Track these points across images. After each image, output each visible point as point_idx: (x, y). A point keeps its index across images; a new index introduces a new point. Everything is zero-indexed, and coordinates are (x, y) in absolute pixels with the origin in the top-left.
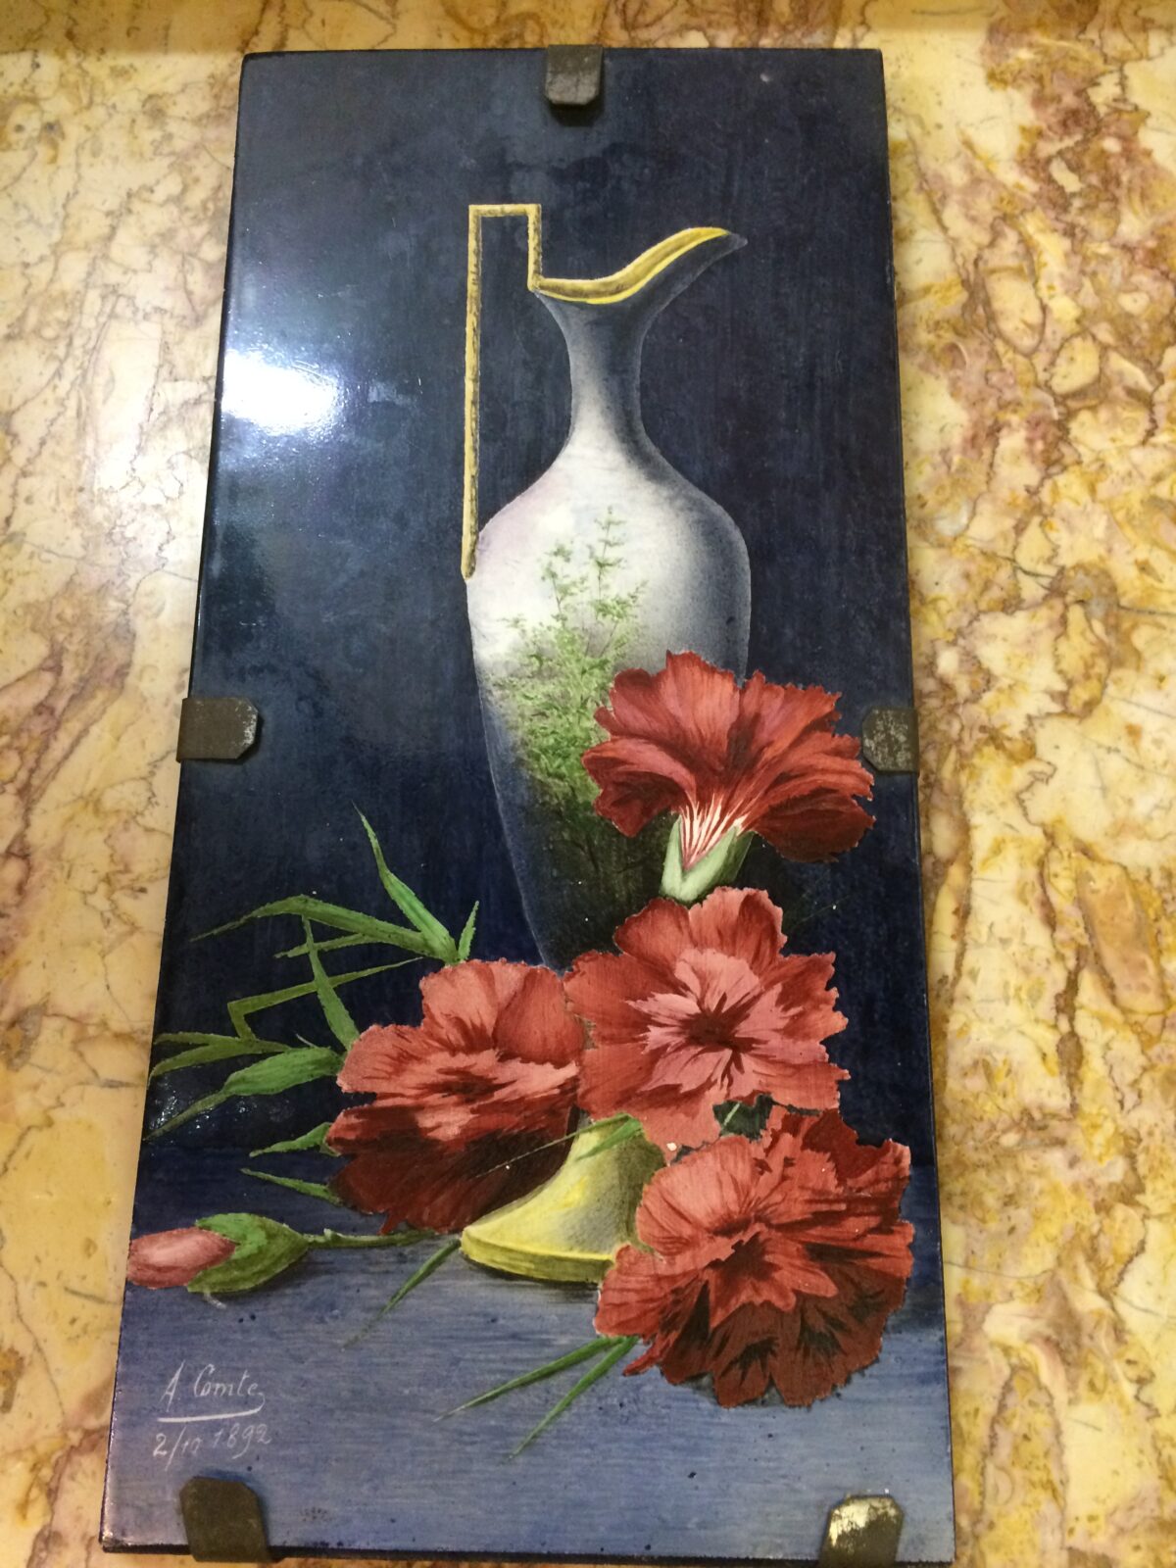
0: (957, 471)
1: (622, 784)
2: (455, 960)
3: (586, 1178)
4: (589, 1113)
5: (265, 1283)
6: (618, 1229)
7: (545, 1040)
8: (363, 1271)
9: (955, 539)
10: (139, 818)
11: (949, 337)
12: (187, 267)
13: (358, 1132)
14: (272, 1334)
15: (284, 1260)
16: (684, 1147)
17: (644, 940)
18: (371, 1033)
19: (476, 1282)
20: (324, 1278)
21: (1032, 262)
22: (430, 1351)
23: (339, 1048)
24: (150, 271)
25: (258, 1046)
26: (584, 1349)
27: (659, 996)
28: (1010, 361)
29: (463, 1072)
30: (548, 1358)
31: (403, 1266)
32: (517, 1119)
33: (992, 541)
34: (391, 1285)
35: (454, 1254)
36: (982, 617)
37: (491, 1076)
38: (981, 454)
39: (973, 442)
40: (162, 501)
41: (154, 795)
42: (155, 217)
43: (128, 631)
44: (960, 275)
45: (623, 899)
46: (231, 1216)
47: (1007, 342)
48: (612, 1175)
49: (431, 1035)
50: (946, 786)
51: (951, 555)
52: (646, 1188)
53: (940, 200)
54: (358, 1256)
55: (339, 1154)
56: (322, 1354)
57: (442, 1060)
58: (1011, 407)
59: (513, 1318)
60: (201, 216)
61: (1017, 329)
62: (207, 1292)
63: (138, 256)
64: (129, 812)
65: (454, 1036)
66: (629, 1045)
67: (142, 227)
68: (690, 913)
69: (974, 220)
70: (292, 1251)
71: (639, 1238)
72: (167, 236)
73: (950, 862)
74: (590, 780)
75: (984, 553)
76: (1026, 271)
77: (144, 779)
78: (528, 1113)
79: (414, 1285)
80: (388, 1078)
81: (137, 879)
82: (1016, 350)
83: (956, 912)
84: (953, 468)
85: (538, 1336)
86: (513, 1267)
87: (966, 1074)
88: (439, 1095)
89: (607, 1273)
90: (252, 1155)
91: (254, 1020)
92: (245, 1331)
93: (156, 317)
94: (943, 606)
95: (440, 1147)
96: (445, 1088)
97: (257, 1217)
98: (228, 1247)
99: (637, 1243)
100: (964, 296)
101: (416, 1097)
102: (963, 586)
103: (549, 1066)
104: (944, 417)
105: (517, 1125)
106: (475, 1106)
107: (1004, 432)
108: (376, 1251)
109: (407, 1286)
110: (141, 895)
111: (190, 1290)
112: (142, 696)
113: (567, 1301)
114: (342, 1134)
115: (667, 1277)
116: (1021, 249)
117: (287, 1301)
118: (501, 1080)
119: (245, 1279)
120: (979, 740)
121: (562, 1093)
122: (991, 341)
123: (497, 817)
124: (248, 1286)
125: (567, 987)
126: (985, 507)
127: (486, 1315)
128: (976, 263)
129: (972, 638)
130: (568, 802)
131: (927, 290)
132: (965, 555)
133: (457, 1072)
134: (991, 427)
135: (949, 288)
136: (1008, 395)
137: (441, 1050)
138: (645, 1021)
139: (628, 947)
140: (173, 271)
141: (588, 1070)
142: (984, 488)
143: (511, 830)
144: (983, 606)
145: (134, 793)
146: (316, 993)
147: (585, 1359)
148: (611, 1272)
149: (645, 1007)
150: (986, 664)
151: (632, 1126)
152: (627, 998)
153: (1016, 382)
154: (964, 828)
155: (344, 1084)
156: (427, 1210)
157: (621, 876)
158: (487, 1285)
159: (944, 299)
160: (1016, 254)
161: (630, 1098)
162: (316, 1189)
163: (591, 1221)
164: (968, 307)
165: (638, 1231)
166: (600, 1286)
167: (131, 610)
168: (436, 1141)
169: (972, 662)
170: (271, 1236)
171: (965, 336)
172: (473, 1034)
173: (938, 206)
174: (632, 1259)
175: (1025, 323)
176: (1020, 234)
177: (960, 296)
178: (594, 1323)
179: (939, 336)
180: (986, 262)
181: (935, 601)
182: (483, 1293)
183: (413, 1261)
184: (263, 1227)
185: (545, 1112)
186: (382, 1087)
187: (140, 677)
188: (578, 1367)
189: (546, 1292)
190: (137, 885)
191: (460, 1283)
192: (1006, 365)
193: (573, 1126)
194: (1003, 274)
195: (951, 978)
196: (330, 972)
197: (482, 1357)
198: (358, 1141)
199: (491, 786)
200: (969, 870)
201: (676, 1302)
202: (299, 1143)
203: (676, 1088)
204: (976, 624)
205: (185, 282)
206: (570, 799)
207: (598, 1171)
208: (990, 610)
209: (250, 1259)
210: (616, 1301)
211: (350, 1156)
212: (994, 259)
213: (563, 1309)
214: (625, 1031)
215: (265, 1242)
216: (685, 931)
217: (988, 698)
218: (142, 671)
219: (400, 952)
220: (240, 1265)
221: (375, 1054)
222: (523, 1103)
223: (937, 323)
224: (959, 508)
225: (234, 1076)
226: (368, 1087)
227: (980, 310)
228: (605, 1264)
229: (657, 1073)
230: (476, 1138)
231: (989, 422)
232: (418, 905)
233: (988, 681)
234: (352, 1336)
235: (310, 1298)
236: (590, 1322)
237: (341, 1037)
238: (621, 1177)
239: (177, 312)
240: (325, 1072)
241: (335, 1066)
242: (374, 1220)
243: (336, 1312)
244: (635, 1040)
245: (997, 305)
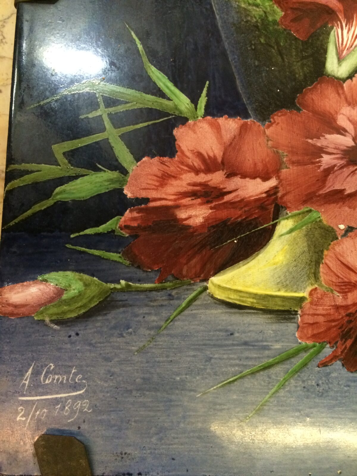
1: (296, 9)
2: (195, 117)
3: (287, 247)
4: (286, 208)
5: (84, 313)
6: (309, 278)
7: (255, 164)
8: (147, 305)
13: (139, 222)
14: (90, 344)
15: (95, 299)
16: (349, 227)
17: (316, 102)
18: (144, 162)
19: (220, 311)
20: (122, 309)
22: (192, 353)
23: (124, 172)
25: (73, 171)
26: (291, 351)
27: (328, 136)
29: (204, 185)
30: (269, 357)
31: (171, 302)
32: (240, 212)
34: (165, 313)
35: (204, 294)
37: (222, 186)
45: (302, 78)
46: (61, 273)
48: (302, 245)
49: (182, 163)
52: (326, 252)
54: (142, 296)
55: (127, 235)
56: (122, 356)
57: (189, 178)
59: (244, 332)
62: (47, 320)
65: (197, 163)
66: (310, 166)
68: (345, 85)
70: (100, 294)
71: (323, 283)
74: (275, 7)
78: (246, 209)
79: (179, 314)
80: (156, 189)
85: (261, 344)
86: (243, 301)
88: (190, 199)
89: (303, 304)
90: (72, 236)
91: (71, 155)
92: (72, 343)
95: (191, 230)
96: (194, 195)
97: (77, 274)
98: (60, 292)
99: (322, 286)
101: (175, 200)
103: (258, 180)
105: (241, 216)
106: (213, 205)
108: (154, 293)
109: (175, 314)
111: (36, 318)
113: (278, 321)
114: (129, 223)
115: (342, 307)
117: (98, 324)
118: (229, 189)
119: (71, 311)
121: (267, 196)
123: (218, 31)
124: (73, 315)
125: (268, 132)
127: (227, 331)
130: (262, 20)
133: (200, 184)
137: (189, 172)
138: (320, 151)
139: (306, 107)
141: (284, 182)
143: (227, 38)
146: (108, 139)
147: (293, 357)
148: (306, 304)
149: (319, 143)
151: (314, 215)
152: (307, 138)
155: (128, 193)
156: (185, 269)
157: (299, 64)
158: (226, 313)
161: (312, 198)
162: (114, 256)
163: (291, 273)
165: (322, 279)
166: (299, 312)
168: (189, 227)
170: (86, 285)
172: (209, 161)
174: (319, 296)
178: (297, 335)
182: (225, 317)
183: (178, 298)
184: (81, 280)
185: (258, 208)
186: (153, 194)
188: (288, 362)
189: (265, 316)
191: (208, 312)
193: (277, 215)
196: (116, 126)
197: (225, 356)
198: (139, 227)
199: (213, 12)
201: (350, 322)
202: (102, 228)
203: (342, 191)
206: (264, 18)
207: (294, 242)
209: (74, 299)
210: (311, 322)
211: (136, 236)
213: (275, 327)
214: (306, 158)
215: (83, 288)
216: (342, 96)
219: (161, 113)
220: (68, 302)
221: (147, 175)
222: (243, 203)
225: (58, 190)
226: (144, 194)
228: (302, 299)
229: (329, 183)
230: (214, 224)
232: (170, 85)
234: (141, 344)
235: (113, 322)
236: (294, 334)
237: (125, 165)
238: (309, 246)
240: (117, 186)
241: (123, 182)
242: (152, 275)
243: (130, 330)
244: (313, 163)
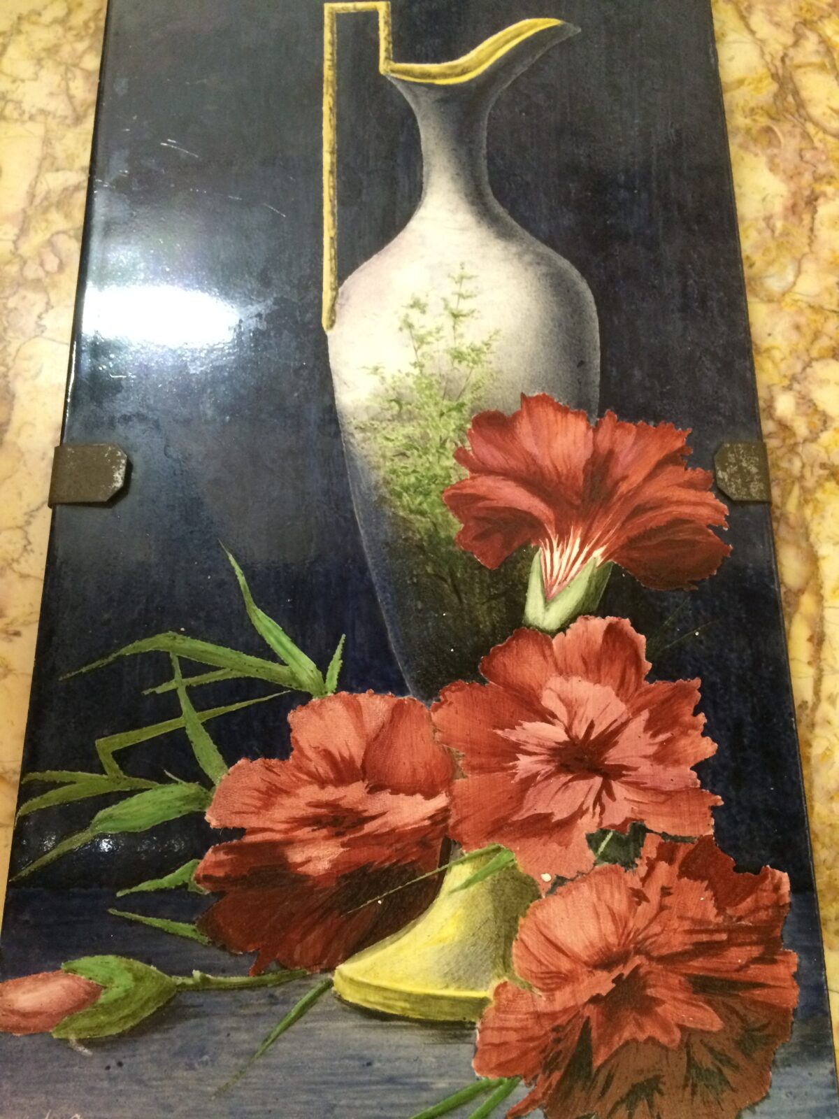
0: (781, 235)
1: (483, 519)
2: (323, 693)
3: (461, 912)
4: (461, 844)
5: (133, 1029)
6: (495, 965)
7: (414, 770)
8: (234, 1014)
9: (784, 295)
10: (15, 566)
11: (763, 121)
12: (70, 75)
13: (227, 869)
14: (140, 1082)
15: (151, 1004)
16: (559, 878)
17: (510, 669)
18: (239, 767)
19: (351, 1024)
20: (193, 1022)
22: (304, 1097)
23: (208, 784)
25: (126, 783)
26: (464, 1093)
27: (527, 725)
28: (820, 141)
29: (333, 805)
30: (427, 1103)
31: (274, 1008)
32: (387, 852)
33: (817, 295)
34: (262, 1028)
35: (326, 994)
36: (814, 364)
37: (361, 808)
38: (801, 220)
39: (793, 209)
40: (41, 274)
41: (29, 543)
42: (43, 36)
43: (8, 392)
44: (769, 70)
45: (488, 630)
46: (98, 958)
47: (816, 124)
48: (486, 908)
49: (300, 769)
50: (792, 519)
51: (781, 309)
52: (521, 921)
53: (746, 9)
54: (227, 998)
55: (207, 892)
56: (191, 1103)
57: (311, 793)
58: (825, 180)
59: (389, 1061)
61: (824, 114)
62: (73, 1038)
65: (323, 768)
66: (499, 775)
67: (30, 44)
68: (554, 642)
69: (778, 25)
70: (160, 994)
71: (517, 974)
72: (53, 50)
73: (801, 591)
74: (451, 515)
75: (811, 307)
76: (828, 66)
77: (20, 528)
78: (399, 846)
79: (285, 1029)
80: (257, 812)
81: (12, 623)
82: (825, 131)
83: (810, 639)
84: (777, 233)
85: (415, 1080)
86: (389, 1007)
88: (309, 829)
89: (485, 1011)
90: (119, 894)
91: (121, 756)
92: (112, 1079)
94: (777, 354)
95: (310, 883)
96: (315, 822)
97: (124, 959)
98: (94, 992)
99: (514, 979)
100: (774, 87)
101: (286, 831)
102: (795, 336)
103: (419, 797)
104: (764, 189)
105: (389, 858)
106: (345, 839)
107: (821, 201)
108: (247, 992)
109: (278, 1029)
110: (16, 639)
111: (55, 1036)
112: (19, 450)
113: (444, 1042)
114: (210, 872)
115: (545, 1014)
116: (822, 48)
117: (155, 1047)
118: (372, 812)
119: (110, 1024)
120: (820, 477)
121: (432, 825)
122: (803, 124)
123: (362, 555)
124: (115, 1031)
125: (435, 717)
126: (809, 266)
127: (361, 1058)
128: (783, 60)
129: (806, 383)
130: (430, 536)
131: (741, 82)
132: (794, 309)
133: (327, 804)
134: (808, 197)
135: (760, 80)
136: (822, 169)
137: (310, 783)
138: (515, 749)
139: (494, 677)
140: (57, 79)
141: (458, 800)
142: (806, 249)
143: (376, 565)
144: (814, 353)
145: (10, 542)
146: (184, 728)
147: (465, 1103)
148: (489, 1010)
149: (514, 736)
150: (821, 407)
151: (505, 857)
152: (495, 727)
153: (828, 158)
154: (813, 559)
155: (212, 820)
156: (298, 949)
157: (485, 607)
158: (361, 1026)
159: (756, 89)
160: (818, 52)
161: (501, 828)
162: (185, 929)
163: (466, 956)
164: (779, 96)
165: (515, 966)
166: (478, 1025)
167: (11, 373)
168: (307, 877)
169: (807, 404)
170: (138, 979)
171: (779, 120)
172: (342, 766)
173: (745, 13)
174: (510, 996)
176: (820, 36)
177: (771, 87)
178: (473, 1065)
179: (754, 120)
180: (792, 59)
181: (768, 350)
182: (359, 1035)
183: (285, 1002)
184: (130, 970)
185: (418, 843)
186: (251, 822)
187: (18, 434)
188: (458, 1111)
189: (422, 1032)
190: (12, 629)
191: (332, 1025)
192: (817, 144)
193: (445, 858)
194: (809, 69)
195: (810, 704)
196: (199, 708)
197: (358, 1103)
198: (227, 878)
199: (355, 523)
200: (820, 599)
201: (557, 1041)
202: (167, 881)
203: (548, 816)
204: (809, 370)
205: (68, 88)
206: (433, 535)
207: (472, 903)
208: (821, 358)
209: (116, 1004)
210: (496, 1041)
211: (219, 894)
212: (799, 56)
213: (440, 1050)
214: (494, 760)
215: (133, 985)
216: (550, 660)
217: (826, 437)
218: (20, 429)
219: (267, 686)
220: (107, 1009)
221: (244, 788)
222: (395, 835)
223: (752, 110)
224: (785, 267)
225: (101, 814)
226: (236, 822)
227: (790, 99)
228: (483, 1002)
229: (528, 803)
230: (347, 872)
231: (807, 193)
232: (286, 640)
233: (825, 422)
234: (223, 1082)
235: (179, 1043)
236: (469, 1063)
237: (209, 772)
238: (496, 910)
240: (194, 808)
241: (204, 801)
242: (244, 961)
243: (206, 1058)
244: (504, 769)
245: (805, 94)
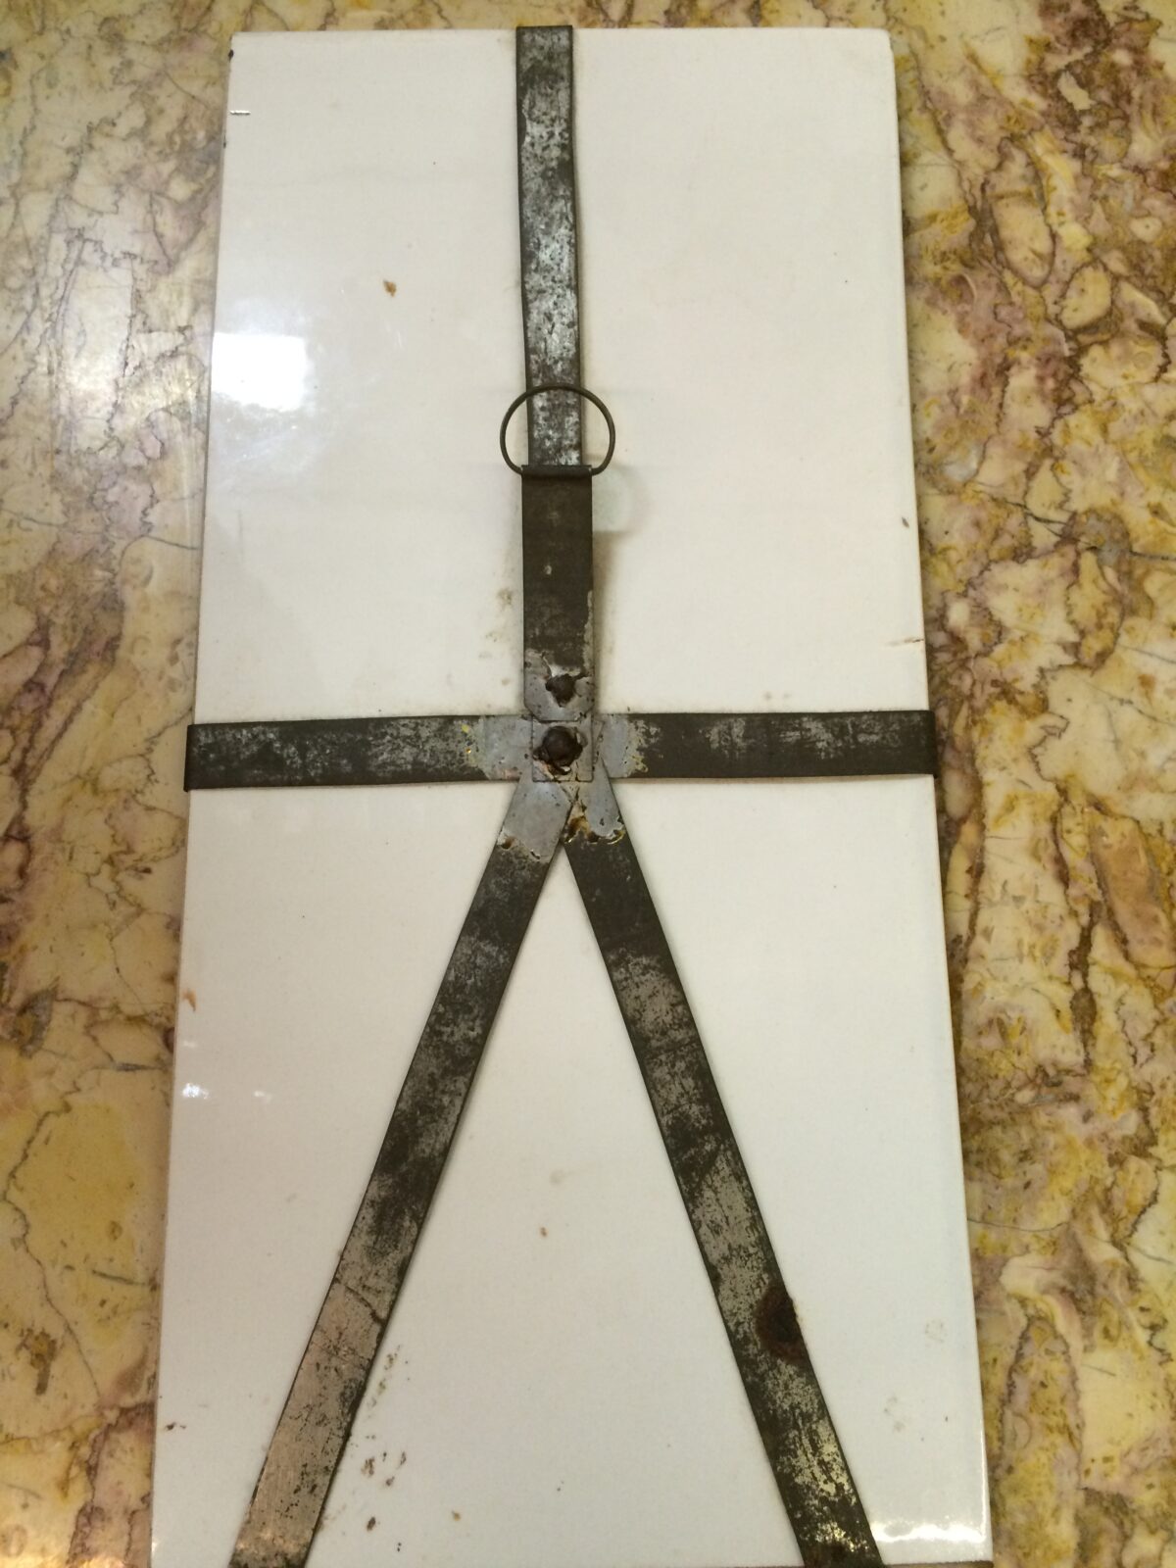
21: (1041, 187)
24: (117, 213)
60: (168, 151)
63: (104, 197)
64: (129, 791)
87: (980, 1033)
93: (126, 263)
175: (1034, 252)
239: (147, 257)
